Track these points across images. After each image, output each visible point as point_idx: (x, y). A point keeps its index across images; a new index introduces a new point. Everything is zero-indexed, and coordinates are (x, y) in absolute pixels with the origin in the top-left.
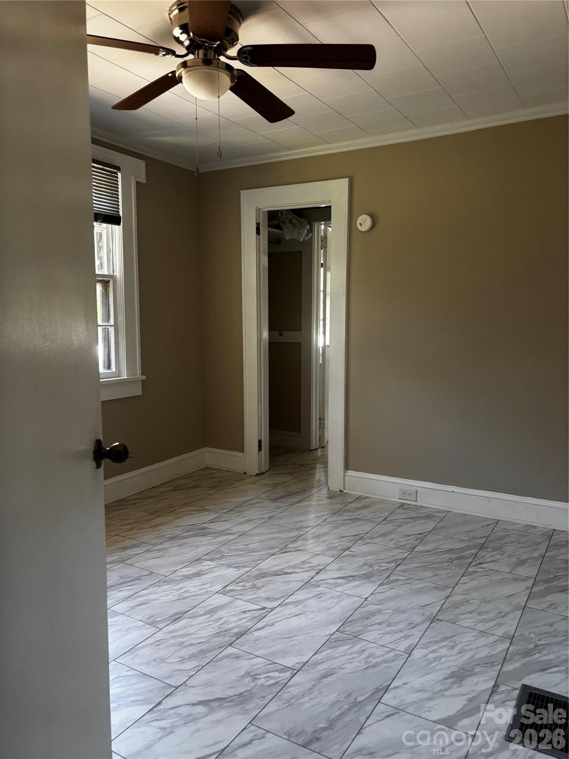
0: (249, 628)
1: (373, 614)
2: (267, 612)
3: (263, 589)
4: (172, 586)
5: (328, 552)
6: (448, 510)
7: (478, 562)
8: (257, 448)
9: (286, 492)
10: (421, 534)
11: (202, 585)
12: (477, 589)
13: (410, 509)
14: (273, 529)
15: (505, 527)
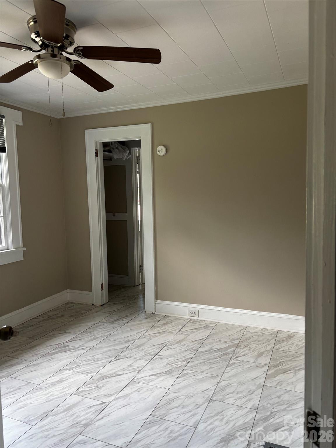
0: (93, 419)
1: (173, 400)
2: (105, 405)
3: (103, 388)
4: (42, 391)
5: (145, 357)
6: (218, 321)
7: (236, 356)
8: (100, 289)
9: (119, 317)
10: (202, 339)
11: (63, 389)
12: (235, 375)
13: (195, 323)
14: (110, 343)
15: (250, 331)
